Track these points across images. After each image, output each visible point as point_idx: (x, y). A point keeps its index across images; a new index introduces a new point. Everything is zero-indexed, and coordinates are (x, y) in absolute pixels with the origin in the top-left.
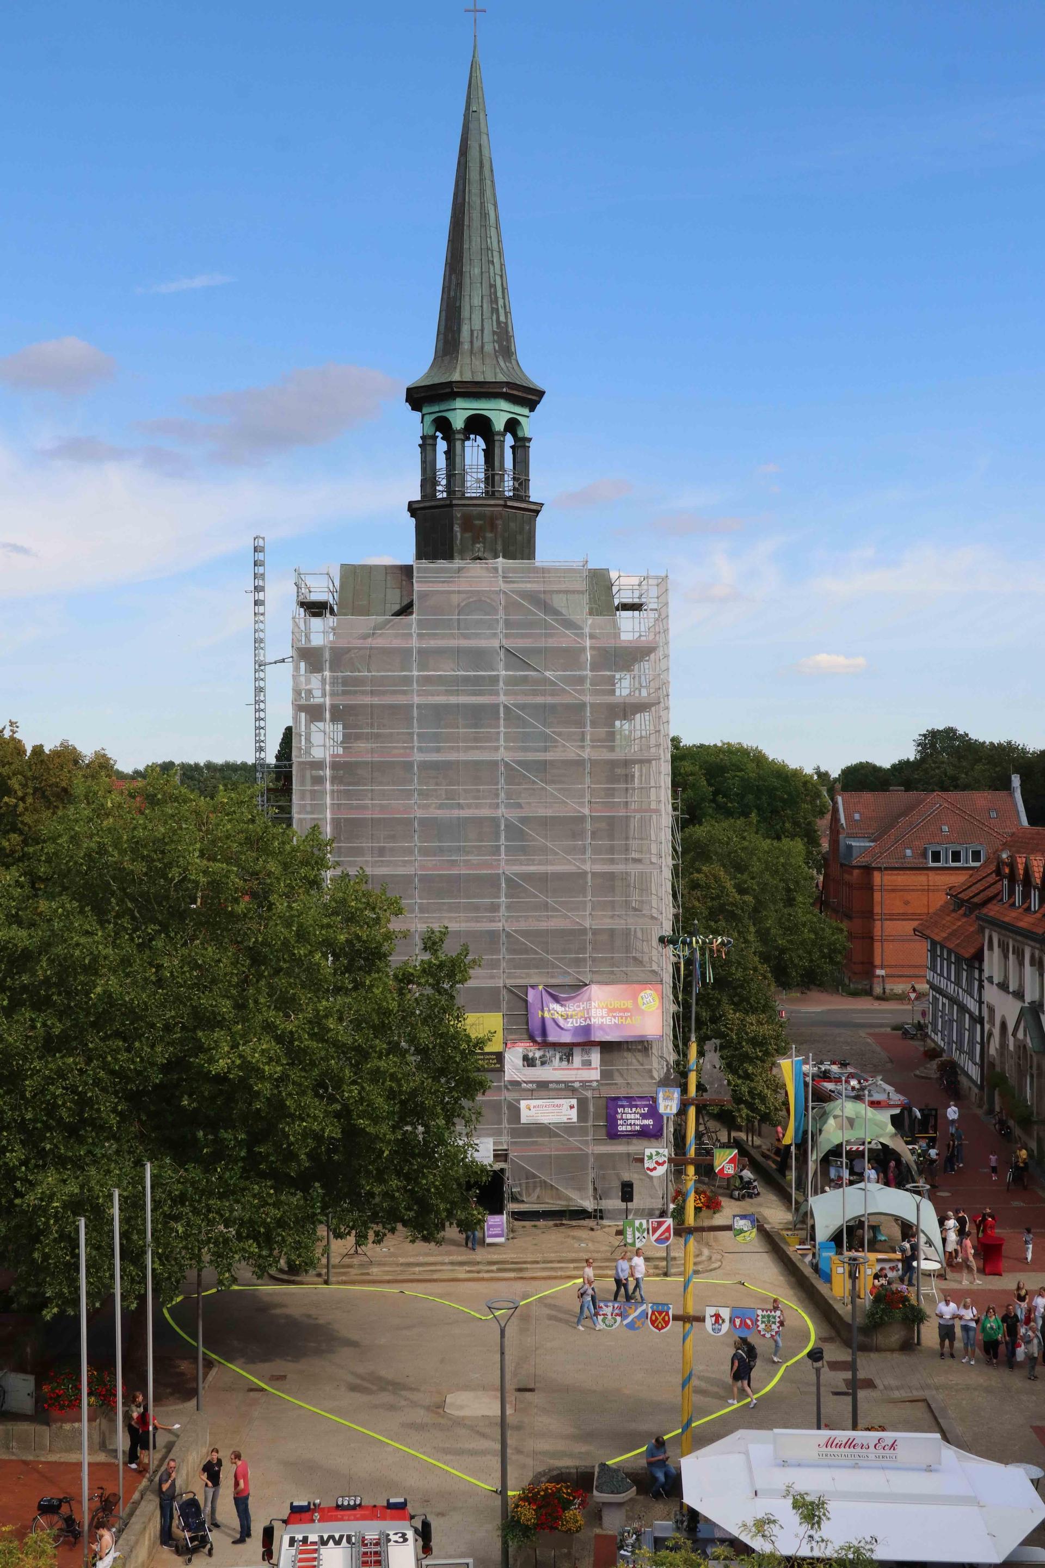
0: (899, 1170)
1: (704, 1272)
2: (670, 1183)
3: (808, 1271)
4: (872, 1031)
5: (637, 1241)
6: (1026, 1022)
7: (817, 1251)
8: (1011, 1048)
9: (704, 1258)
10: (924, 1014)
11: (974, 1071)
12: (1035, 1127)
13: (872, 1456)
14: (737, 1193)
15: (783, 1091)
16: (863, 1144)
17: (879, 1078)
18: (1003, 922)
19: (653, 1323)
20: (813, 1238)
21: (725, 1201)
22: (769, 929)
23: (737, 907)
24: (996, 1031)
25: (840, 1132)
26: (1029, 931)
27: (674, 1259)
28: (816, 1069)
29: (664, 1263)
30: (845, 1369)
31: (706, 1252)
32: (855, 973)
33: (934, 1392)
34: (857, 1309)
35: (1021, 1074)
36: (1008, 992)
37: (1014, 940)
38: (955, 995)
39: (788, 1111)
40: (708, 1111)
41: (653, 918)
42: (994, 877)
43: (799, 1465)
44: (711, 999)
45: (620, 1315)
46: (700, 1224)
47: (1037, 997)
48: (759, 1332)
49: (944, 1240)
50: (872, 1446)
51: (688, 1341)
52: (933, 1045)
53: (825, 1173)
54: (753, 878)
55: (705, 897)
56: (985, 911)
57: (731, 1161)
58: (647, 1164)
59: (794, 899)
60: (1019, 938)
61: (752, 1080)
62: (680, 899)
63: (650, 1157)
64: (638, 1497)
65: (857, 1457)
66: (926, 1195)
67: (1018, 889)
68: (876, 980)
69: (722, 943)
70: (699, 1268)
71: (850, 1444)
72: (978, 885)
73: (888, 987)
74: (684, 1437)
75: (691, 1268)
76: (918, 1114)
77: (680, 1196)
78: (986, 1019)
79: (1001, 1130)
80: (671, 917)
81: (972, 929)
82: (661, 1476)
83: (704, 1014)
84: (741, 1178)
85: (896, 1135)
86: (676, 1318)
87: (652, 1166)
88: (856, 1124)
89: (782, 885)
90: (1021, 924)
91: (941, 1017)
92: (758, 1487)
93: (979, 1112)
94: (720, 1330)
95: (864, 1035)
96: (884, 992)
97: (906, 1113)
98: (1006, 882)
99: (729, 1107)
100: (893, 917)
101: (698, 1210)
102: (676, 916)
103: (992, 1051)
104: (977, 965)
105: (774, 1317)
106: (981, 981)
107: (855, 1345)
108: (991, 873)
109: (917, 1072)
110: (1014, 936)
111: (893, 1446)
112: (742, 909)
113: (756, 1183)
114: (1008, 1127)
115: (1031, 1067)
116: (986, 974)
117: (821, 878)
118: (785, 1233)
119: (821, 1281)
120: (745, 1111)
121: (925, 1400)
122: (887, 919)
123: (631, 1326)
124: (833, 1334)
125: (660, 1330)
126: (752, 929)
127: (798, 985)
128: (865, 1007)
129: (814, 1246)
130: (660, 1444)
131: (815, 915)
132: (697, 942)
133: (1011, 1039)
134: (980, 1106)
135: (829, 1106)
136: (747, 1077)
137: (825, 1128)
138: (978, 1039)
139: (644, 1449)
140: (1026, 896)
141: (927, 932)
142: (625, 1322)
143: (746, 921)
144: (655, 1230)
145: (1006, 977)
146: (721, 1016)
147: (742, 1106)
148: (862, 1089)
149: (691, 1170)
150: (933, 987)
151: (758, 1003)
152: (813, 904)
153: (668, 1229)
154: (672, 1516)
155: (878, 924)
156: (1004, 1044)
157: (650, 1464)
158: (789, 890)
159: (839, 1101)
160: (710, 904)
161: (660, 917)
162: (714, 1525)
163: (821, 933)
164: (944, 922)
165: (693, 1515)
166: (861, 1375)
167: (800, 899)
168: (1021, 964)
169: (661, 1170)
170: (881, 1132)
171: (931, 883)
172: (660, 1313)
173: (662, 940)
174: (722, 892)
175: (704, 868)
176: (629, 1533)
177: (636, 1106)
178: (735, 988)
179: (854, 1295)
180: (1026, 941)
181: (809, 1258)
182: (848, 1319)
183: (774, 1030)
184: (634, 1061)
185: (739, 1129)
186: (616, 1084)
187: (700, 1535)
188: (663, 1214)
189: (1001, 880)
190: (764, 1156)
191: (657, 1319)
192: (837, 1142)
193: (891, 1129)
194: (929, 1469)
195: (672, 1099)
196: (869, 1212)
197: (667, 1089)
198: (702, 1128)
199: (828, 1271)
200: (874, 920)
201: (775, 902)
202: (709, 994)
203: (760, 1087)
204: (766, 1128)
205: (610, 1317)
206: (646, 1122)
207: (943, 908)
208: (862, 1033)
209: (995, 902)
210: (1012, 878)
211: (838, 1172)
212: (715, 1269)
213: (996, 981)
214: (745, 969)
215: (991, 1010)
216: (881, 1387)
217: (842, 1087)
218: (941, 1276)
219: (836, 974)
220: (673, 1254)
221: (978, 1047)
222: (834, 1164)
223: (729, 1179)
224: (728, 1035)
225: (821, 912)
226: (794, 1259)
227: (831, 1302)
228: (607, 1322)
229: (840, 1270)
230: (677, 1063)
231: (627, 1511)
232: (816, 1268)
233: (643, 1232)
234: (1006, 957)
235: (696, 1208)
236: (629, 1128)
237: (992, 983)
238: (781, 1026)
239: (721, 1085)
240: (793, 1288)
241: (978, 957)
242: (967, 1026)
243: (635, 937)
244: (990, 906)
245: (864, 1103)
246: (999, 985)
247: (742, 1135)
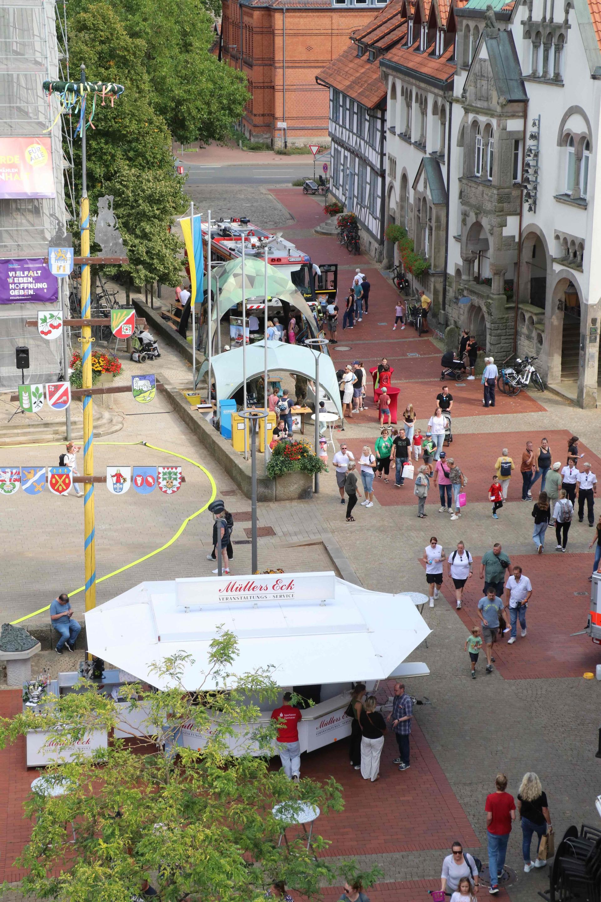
0: (299, 326)
1: (105, 434)
2: (67, 348)
3: (209, 429)
4: (272, 187)
5: (34, 406)
6: (426, 172)
7: (218, 408)
8: (411, 200)
9: (104, 421)
10: (325, 168)
11: (374, 226)
12: (433, 279)
13: (270, 597)
14: (136, 355)
15: (182, 251)
16: (264, 302)
17: (280, 234)
18: (408, 68)
19: (53, 486)
20: (214, 397)
21: (125, 365)
22: (164, 78)
23: (128, 51)
24: (397, 184)
25: (240, 291)
26: (433, 77)
27: (75, 423)
28: (216, 227)
29: (64, 428)
30: (246, 520)
31: (107, 415)
32: (255, 126)
33: (330, 535)
34: (257, 462)
35: (420, 227)
36: (410, 143)
37: (419, 87)
38: (357, 148)
39: (188, 271)
40: (105, 274)
41: (37, 63)
42: (399, 19)
43: (201, 610)
44: (105, 154)
45: (19, 480)
46: (99, 386)
47: (438, 148)
48: (161, 488)
49: (342, 393)
50: (270, 587)
51: (89, 502)
52: (334, 200)
53: (226, 332)
54: (145, 20)
55: (93, 40)
56: (388, 56)
57: (128, 322)
58: (42, 327)
59: (191, 45)
60: (422, 85)
61: (150, 240)
62: (66, 42)
63: (44, 320)
64: (42, 653)
65: (256, 599)
66: (325, 349)
67: (424, 31)
68: (277, 133)
69: (113, 91)
70: (100, 431)
71: (250, 587)
72: (382, 28)
73: (290, 140)
74: (88, 593)
75: (91, 431)
76: (319, 271)
77: (77, 359)
78: (387, 172)
79: (399, 284)
80: (56, 62)
81: (375, 76)
82: (65, 631)
83: (98, 170)
84: (141, 340)
85: (296, 291)
86: (76, 480)
87: (46, 329)
88: (256, 283)
89: (178, 27)
90: (425, 70)
91: (343, 170)
92: (160, 633)
93: (379, 267)
94: (121, 489)
95: (264, 191)
96: (286, 146)
97: (306, 269)
98: (411, 24)
99: (126, 267)
100: (296, 64)
101: (96, 373)
102: (62, 62)
103: (393, 203)
104: (379, 115)
105: (176, 474)
106: (383, 132)
107: (254, 496)
108: (396, 15)
109: (318, 229)
110: (418, 83)
111: (290, 586)
112: (134, 54)
113: (156, 345)
114: (407, 281)
115: (430, 219)
116: (388, 125)
117: (220, 20)
118: (186, 393)
119: (222, 437)
120: (143, 272)
121: (322, 543)
122: (288, 67)
123: (31, 490)
124: (235, 487)
125: (60, 492)
126: (146, 77)
127: (196, 139)
128: (266, 163)
129: (215, 405)
130: (64, 600)
131: (213, 62)
132: (85, 89)
133: (412, 191)
134: (380, 261)
135: (229, 265)
136: (145, 236)
137: (225, 287)
138: (379, 193)
139: (48, 607)
140: (431, 39)
141: (330, 81)
142: (24, 487)
143: (139, 68)
144: (52, 394)
145: (408, 127)
146: (116, 172)
147: (140, 267)
148: (263, 247)
149: (87, 332)
150: (335, 140)
151: (154, 158)
152: (211, 51)
153: (65, 393)
154: (78, 667)
155: (279, 72)
156: (404, 198)
157: (55, 620)
158: (185, 34)
159: (239, 259)
160: (99, 48)
161: (44, 62)
162: (120, 670)
163: (219, 82)
164: (347, 69)
165: (99, 664)
166: (261, 524)
167: (197, 44)
168: (424, 113)
169: (57, 333)
170: (281, 289)
171: (335, 27)
172: (60, 476)
173: (46, 86)
174: (112, 34)
175: (91, 7)
176: (34, 686)
177: (29, 269)
178: (130, 142)
179: (254, 450)
180: (429, 87)
181: (211, 415)
182: (248, 472)
183: (172, 187)
184: (24, 221)
185: (138, 290)
186: (5, 246)
187: (105, 681)
188: (61, 378)
189: (406, 22)
190: (164, 317)
191: (57, 482)
192: (238, 301)
193: (291, 286)
194: (323, 603)
195: (65, 260)
196: (269, 369)
197: (59, 249)
198: (99, 291)
199: (230, 428)
200: (276, 68)
201: (169, 47)
202: (102, 148)
203: (157, 245)
204: (165, 288)
205: (8, 483)
206: (39, 286)
207: (346, 54)
208: (263, 189)
209: (399, 46)
210: (418, 19)
211: (239, 330)
212: (116, 431)
213: (398, 131)
214: (139, 121)
215: (393, 162)
216: (280, 534)
217: (241, 245)
218: (339, 427)
219: (237, 127)
220: (72, 419)
221: (379, 201)
222: (234, 323)
223: (128, 340)
224: (123, 192)
225: (220, 60)
226: (195, 418)
227: (232, 457)
228: (5, 488)
229: (241, 426)
230: (71, 224)
231: (32, 666)
232: (217, 426)
233: (40, 397)
234: (409, 106)
235: (94, 371)
236: (22, 292)
237: (394, 133)
238: (179, 182)
239: (116, 244)
240: (195, 446)
241: (381, 106)
242: (368, 180)
243: (19, 85)
244: (394, 51)
245: (264, 260)
246: (401, 135)
247: (141, 297)
